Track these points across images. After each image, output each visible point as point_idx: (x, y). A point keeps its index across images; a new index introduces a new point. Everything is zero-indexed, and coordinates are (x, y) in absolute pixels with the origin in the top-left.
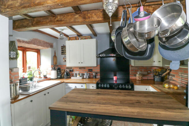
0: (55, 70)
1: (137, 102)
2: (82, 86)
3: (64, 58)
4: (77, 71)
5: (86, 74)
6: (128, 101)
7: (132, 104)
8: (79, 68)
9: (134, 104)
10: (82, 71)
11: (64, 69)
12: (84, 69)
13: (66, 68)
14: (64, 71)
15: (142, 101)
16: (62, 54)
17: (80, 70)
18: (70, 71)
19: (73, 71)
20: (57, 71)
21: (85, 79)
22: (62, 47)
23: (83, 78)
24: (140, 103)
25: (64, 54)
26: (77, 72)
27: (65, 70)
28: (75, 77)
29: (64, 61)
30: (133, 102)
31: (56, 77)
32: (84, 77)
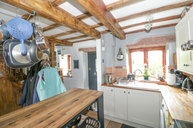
1: (29, 116)
6: (39, 111)
7: (34, 111)
9: (32, 112)
15: (23, 120)
24: (25, 117)
30: (33, 113)
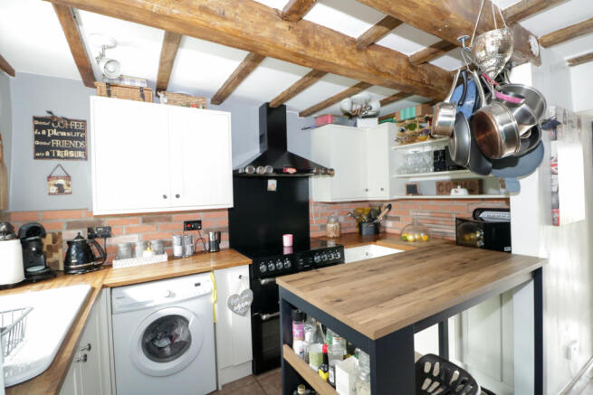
0: (14, 237)
2: (197, 285)
3: (50, 178)
4: (130, 231)
5: (176, 240)
8: (140, 218)
10: (156, 232)
11: (56, 232)
12: (165, 223)
13: (65, 226)
14: (56, 238)
16: (36, 158)
17: (147, 226)
18: (92, 236)
19: (107, 234)
20: (25, 246)
21: (181, 258)
22: (35, 118)
23: (172, 258)
25: (51, 157)
26: (135, 238)
27: (60, 234)
28: (127, 257)
29: (54, 189)
31: (20, 277)
32: (172, 251)
